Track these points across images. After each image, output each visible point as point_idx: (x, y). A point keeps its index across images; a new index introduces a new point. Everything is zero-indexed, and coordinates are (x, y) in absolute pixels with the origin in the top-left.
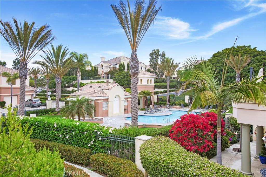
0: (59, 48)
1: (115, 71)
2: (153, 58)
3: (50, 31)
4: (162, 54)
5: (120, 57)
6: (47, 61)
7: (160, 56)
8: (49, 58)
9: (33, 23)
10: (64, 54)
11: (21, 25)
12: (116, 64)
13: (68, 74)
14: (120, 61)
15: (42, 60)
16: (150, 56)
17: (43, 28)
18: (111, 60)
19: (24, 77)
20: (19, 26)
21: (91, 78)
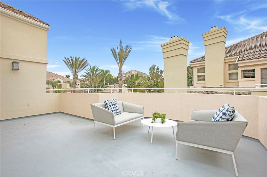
0: (94, 68)
1: (128, 79)
2: (152, 71)
3: (87, 61)
4: (157, 68)
5: (132, 71)
6: (87, 74)
7: (156, 69)
8: (89, 73)
9: (79, 58)
10: (97, 71)
11: (74, 59)
12: (129, 74)
13: (102, 81)
14: (132, 73)
15: (85, 74)
16: (150, 69)
17: (83, 59)
18: (127, 72)
19: (75, 83)
20: (73, 59)
21: (115, 83)
